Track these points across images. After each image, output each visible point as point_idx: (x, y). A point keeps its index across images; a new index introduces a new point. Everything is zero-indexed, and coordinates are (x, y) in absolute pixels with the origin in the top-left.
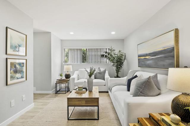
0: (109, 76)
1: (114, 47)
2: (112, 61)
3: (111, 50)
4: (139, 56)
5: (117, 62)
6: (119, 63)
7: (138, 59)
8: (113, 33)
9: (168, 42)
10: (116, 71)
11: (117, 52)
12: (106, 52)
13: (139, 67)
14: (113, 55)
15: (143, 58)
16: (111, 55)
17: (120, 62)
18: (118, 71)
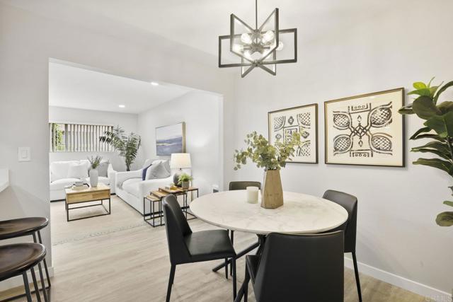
0: (114, 169)
1: (122, 127)
2: (120, 147)
3: (117, 130)
4: (157, 142)
5: (128, 149)
6: (130, 151)
7: (157, 146)
8: (122, 106)
9: (176, 132)
10: (125, 163)
11: (127, 134)
12: (108, 133)
13: (158, 155)
14: (121, 138)
15: (161, 144)
16: (117, 139)
17: (133, 149)
18: (128, 163)
